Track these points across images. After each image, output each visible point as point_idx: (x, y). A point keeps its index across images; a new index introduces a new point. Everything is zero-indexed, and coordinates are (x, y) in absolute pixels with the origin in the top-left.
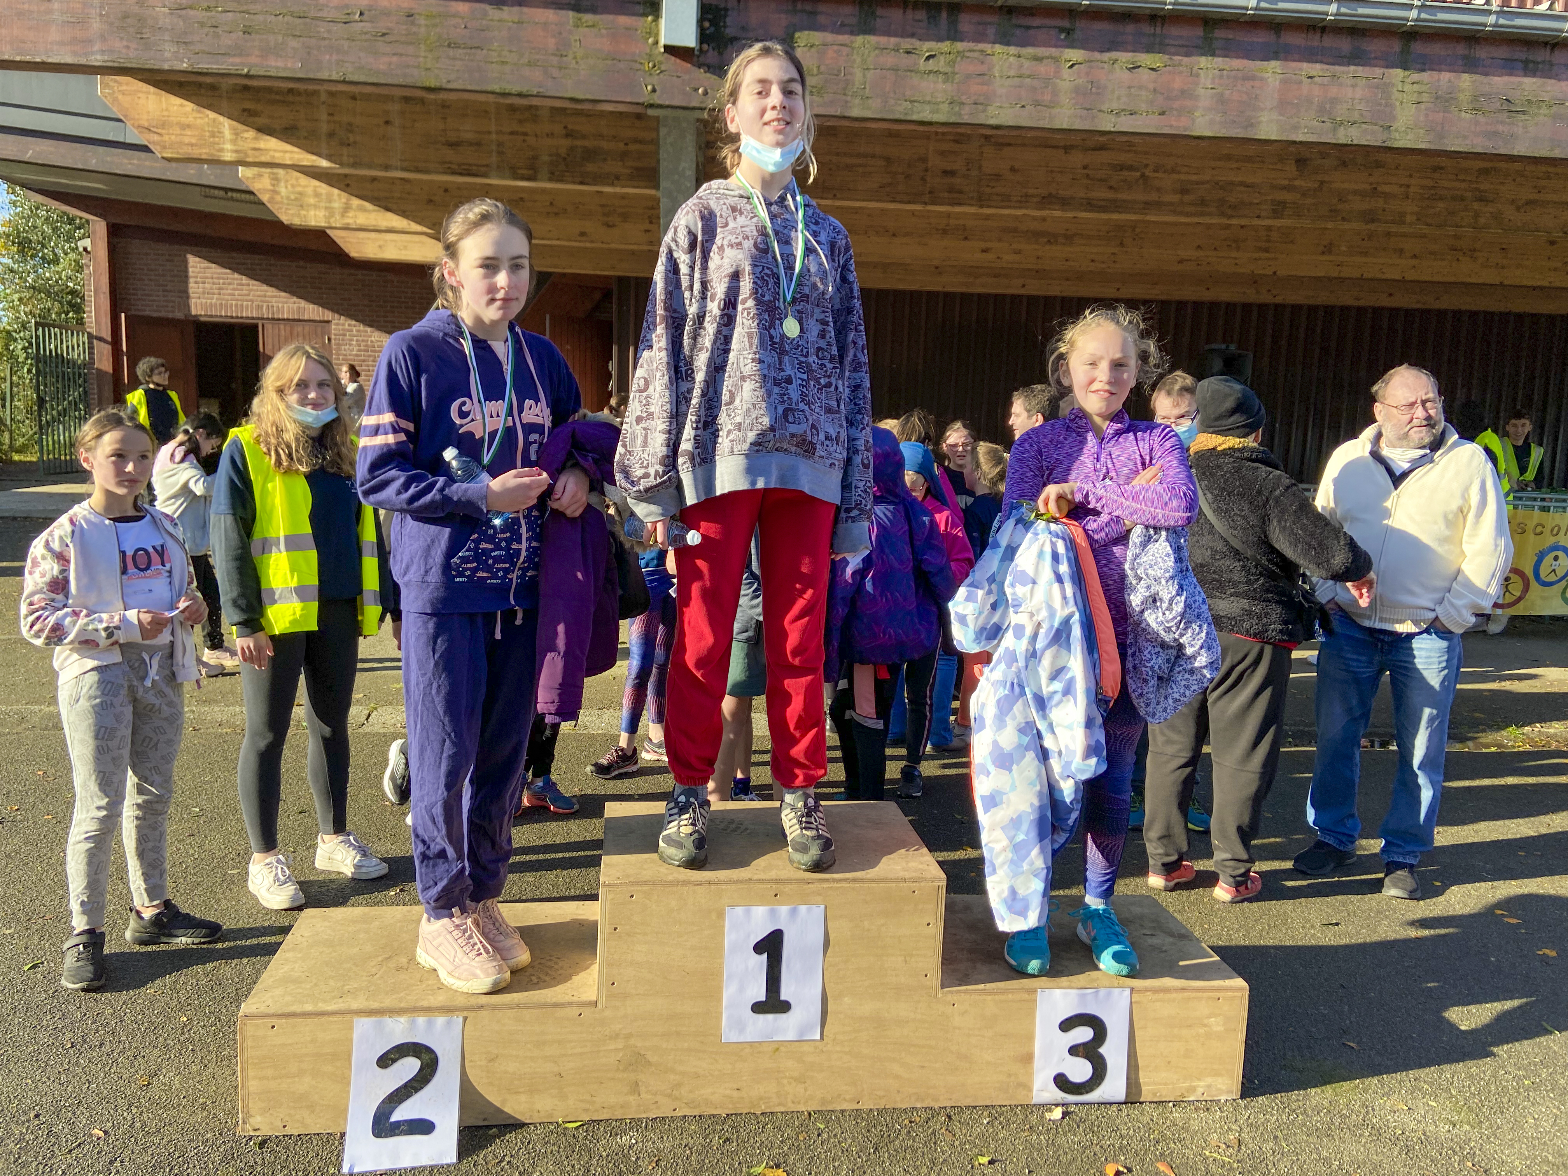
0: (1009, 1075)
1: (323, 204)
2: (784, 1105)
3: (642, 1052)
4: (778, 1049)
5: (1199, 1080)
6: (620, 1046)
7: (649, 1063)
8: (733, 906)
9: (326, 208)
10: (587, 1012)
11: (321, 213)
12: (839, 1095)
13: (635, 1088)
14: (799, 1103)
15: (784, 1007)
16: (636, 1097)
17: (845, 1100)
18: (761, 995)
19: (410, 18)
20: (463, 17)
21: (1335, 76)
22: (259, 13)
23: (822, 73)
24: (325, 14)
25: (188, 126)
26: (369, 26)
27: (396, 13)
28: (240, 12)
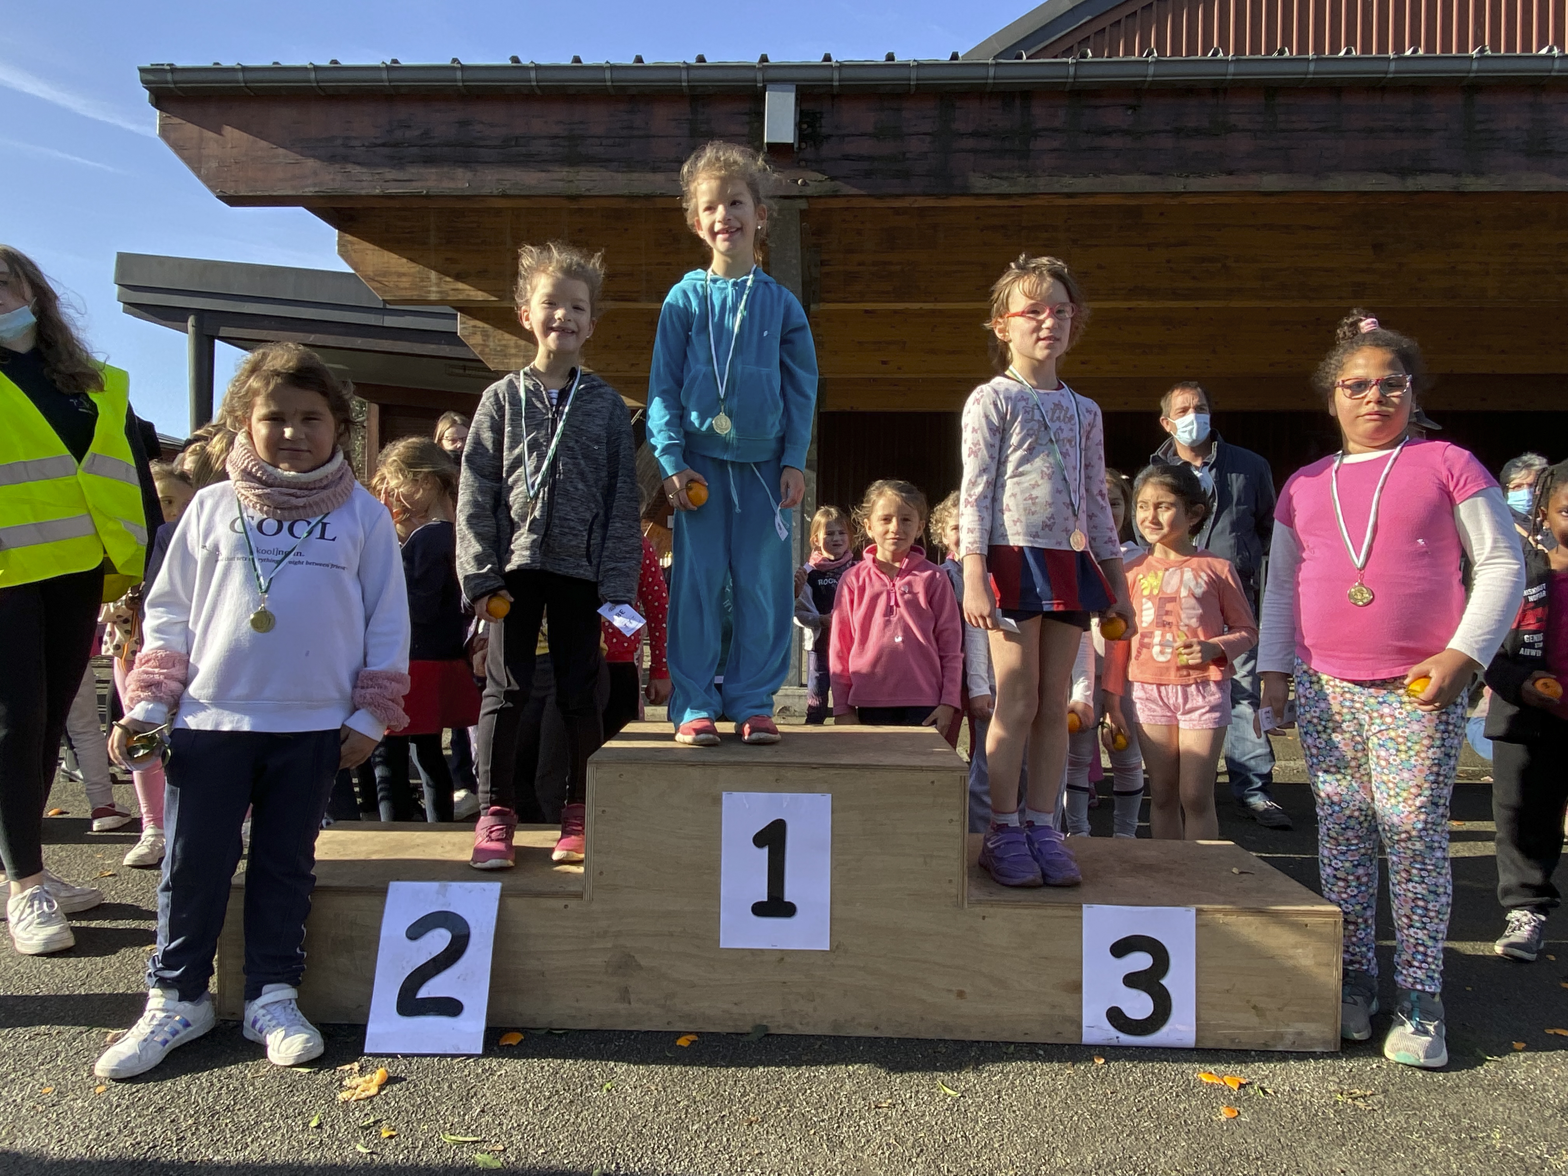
0: (1054, 1007)
2: (791, 1028)
3: (632, 954)
4: (782, 959)
5: (1288, 1025)
6: (609, 945)
7: (640, 967)
8: (730, 790)
10: (573, 903)
12: (853, 1019)
13: (625, 995)
14: (808, 1024)
15: (789, 910)
16: (626, 1005)
17: (860, 1024)
18: (763, 896)
19: (556, 141)
20: (598, 137)
21: (1398, 131)
22: (435, 146)
23: (908, 159)
24: (488, 143)
25: (404, 275)
26: (523, 150)
27: (545, 137)
28: (421, 146)
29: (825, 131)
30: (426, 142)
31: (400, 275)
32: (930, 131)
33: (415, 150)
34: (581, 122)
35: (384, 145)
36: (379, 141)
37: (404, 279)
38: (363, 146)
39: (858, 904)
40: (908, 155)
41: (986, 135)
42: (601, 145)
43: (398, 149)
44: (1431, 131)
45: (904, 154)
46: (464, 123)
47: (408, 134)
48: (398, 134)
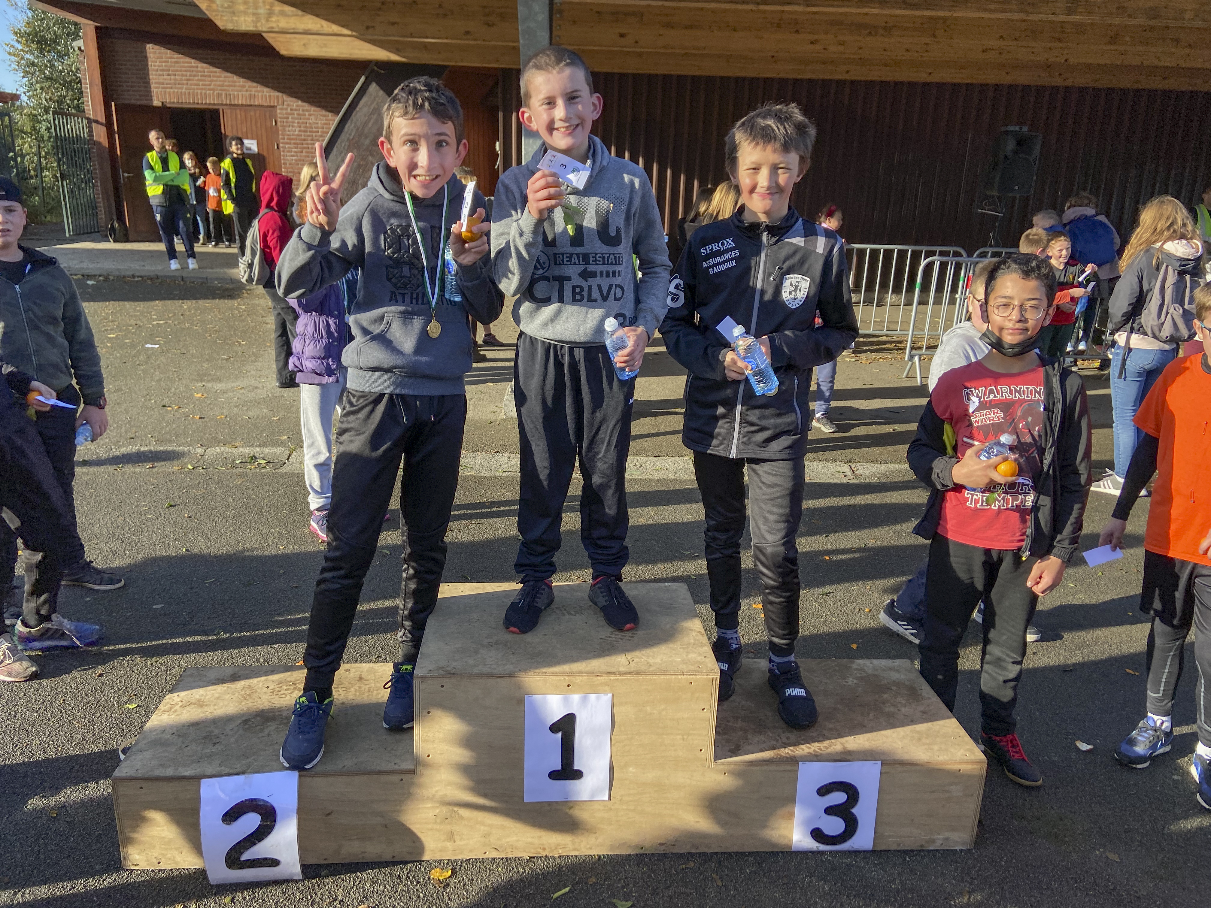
1: (250, 11)
2: (578, 850)
5: (939, 834)
7: (462, 818)
9: (254, 14)
10: (407, 778)
11: (249, 19)
12: (625, 843)
13: (451, 836)
14: (591, 849)
15: (577, 775)
16: (452, 843)
17: (630, 846)
18: (557, 766)
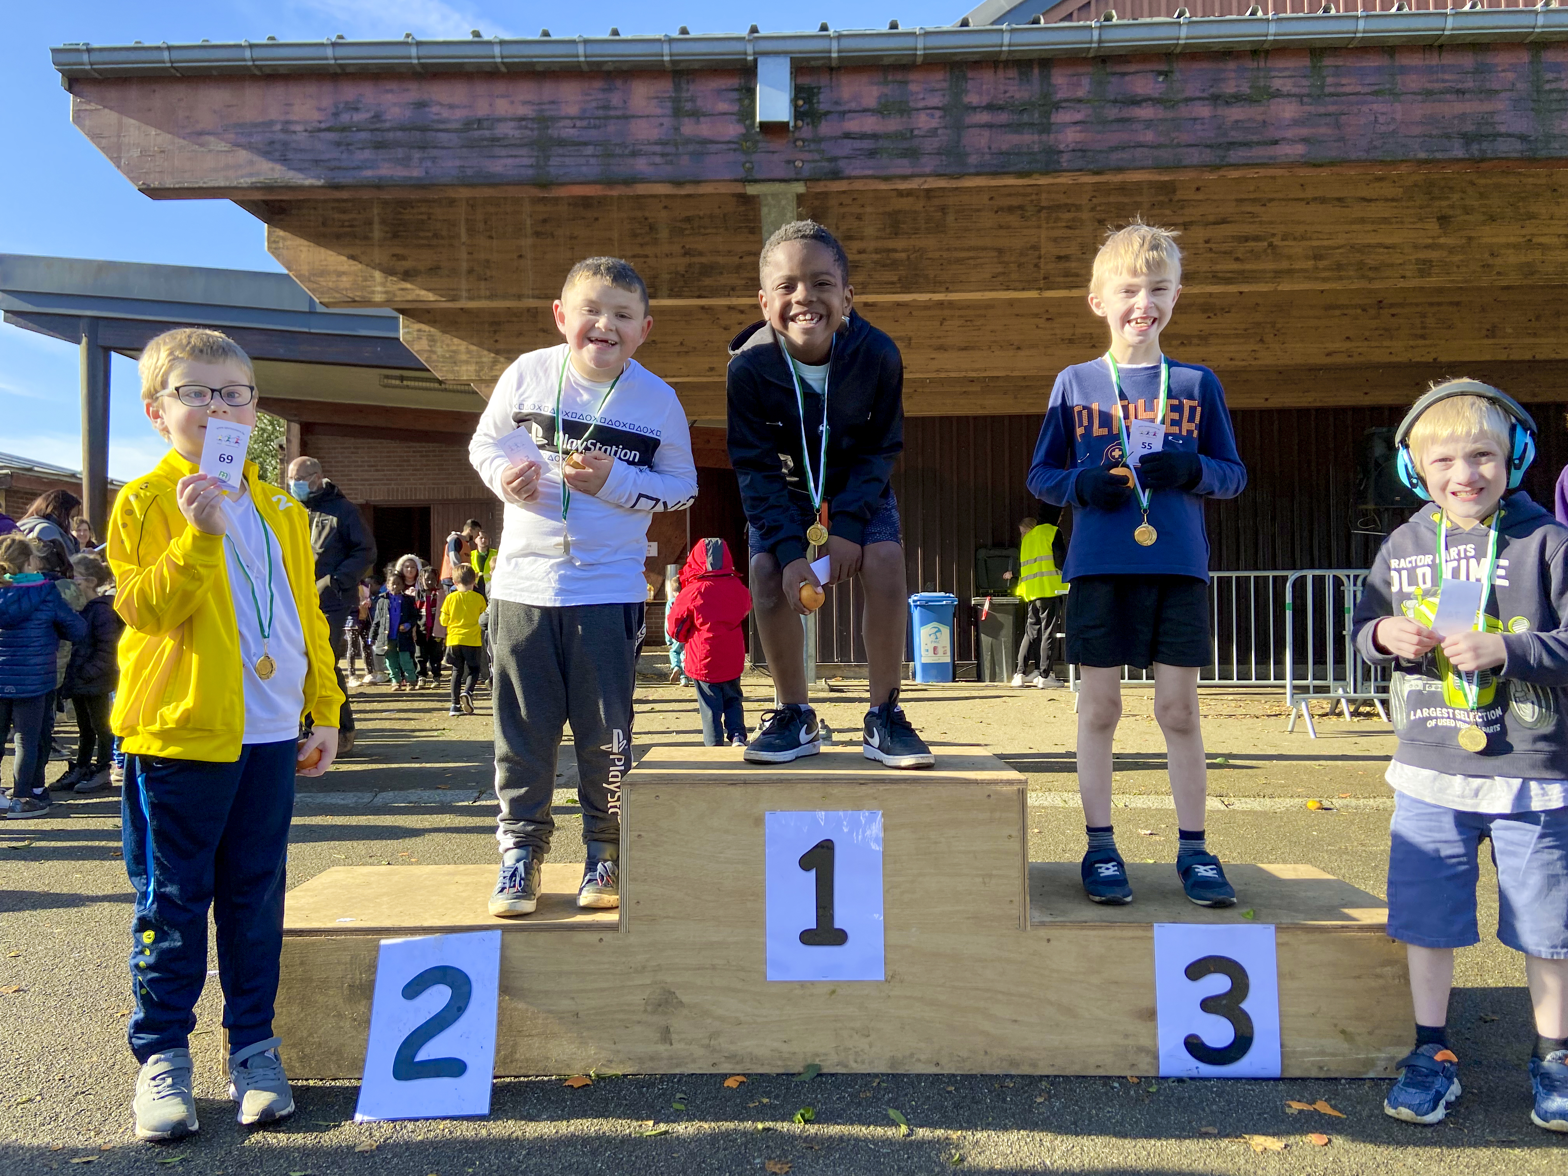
0: (1126, 1036)
1: (472, 363)
2: (846, 1066)
3: (673, 990)
4: (833, 992)
6: (649, 982)
7: (681, 1004)
8: (773, 810)
10: (608, 936)
11: (472, 368)
12: (912, 1055)
13: (666, 1035)
15: (839, 938)
16: (667, 1046)
17: (919, 1060)
18: (811, 923)
19: (524, 123)
20: (572, 118)
21: (1460, 92)
22: (389, 130)
23: (916, 136)
24: (448, 126)
25: (344, 273)
26: (487, 133)
27: (512, 120)
28: (372, 130)
29: (823, 107)
30: (378, 126)
31: (340, 274)
32: (940, 105)
33: (363, 135)
34: (553, 102)
35: (328, 129)
36: (323, 126)
37: (344, 279)
38: (306, 131)
39: (914, 930)
40: (916, 132)
41: (1001, 108)
42: (574, 127)
43: (345, 134)
44: (1496, 91)
45: (912, 131)
46: (421, 105)
47: (358, 117)
48: (345, 118)
